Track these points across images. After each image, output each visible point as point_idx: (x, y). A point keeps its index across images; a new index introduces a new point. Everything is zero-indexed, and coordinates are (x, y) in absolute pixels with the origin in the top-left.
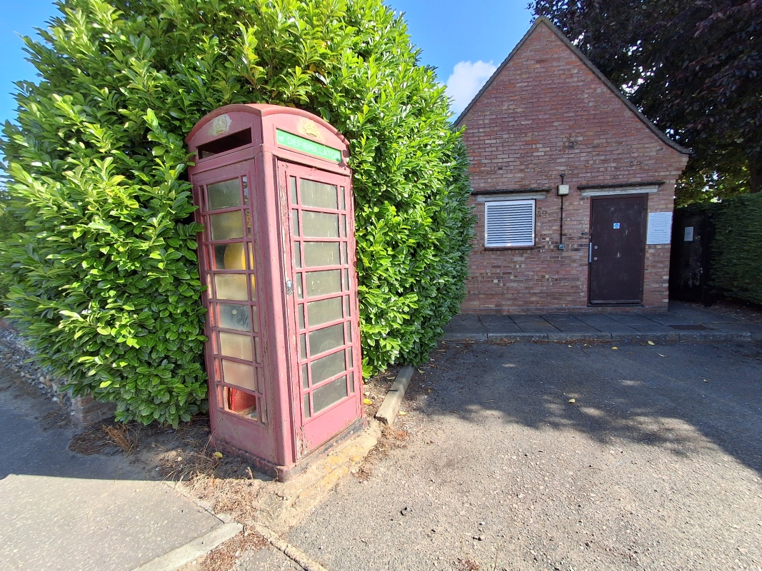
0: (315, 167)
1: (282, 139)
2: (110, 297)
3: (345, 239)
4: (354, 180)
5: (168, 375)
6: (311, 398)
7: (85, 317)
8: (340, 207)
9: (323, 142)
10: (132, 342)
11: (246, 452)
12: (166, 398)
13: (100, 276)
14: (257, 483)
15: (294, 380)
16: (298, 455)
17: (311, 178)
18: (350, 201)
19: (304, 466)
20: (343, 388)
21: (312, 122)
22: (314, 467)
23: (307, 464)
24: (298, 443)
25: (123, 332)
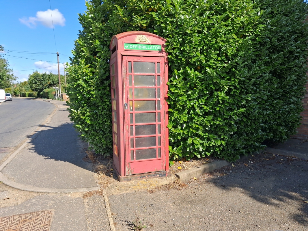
0: (142, 56)
2: (85, 106)
3: (159, 87)
5: (101, 136)
6: (135, 153)
7: (77, 112)
8: (156, 72)
9: (150, 43)
10: (88, 122)
11: (116, 169)
13: (81, 99)
16: (127, 174)
17: (140, 61)
18: (165, 69)
19: (129, 179)
20: (153, 154)
21: (144, 36)
22: (133, 181)
23: (131, 179)
24: (127, 169)
25: (87, 118)
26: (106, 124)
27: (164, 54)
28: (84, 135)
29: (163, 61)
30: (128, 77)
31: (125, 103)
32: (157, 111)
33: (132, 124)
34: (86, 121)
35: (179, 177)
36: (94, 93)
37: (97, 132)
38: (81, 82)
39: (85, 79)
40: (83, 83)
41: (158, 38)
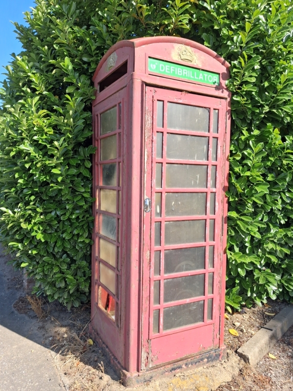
0: (186, 91)
1: (154, 66)
2: (31, 201)
3: (214, 162)
4: (232, 103)
5: (64, 267)
6: (162, 315)
7: (14, 213)
8: (211, 130)
9: (200, 66)
10: (40, 236)
11: (107, 347)
12: (63, 285)
13: (24, 185)
14: (106, 378)
15: (145, 294)
16: (143, 366)
17: (180, 101)
18: (225, 123)
19: (147, 379)
20: (199, 313)
21: (189, 48)
22: (157, 383)
23: (151, 377)
24: (144, 355)
25: (35, 228)
26: (79, 240)
27: (226, 94)
28: (27, 264)
29: (223, 106)
30: (155, 138)
31: (146, 197)
32: (210, 215)
33: (158, 247)
34: (33, 234)
35: (248, 359)
36: (59, 172)
37: (54, 256)
38: (26, 147)
39: (38, 141)
40: (31, 150)
41: (216, 57)
